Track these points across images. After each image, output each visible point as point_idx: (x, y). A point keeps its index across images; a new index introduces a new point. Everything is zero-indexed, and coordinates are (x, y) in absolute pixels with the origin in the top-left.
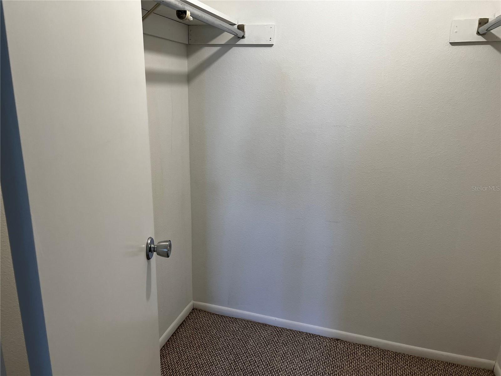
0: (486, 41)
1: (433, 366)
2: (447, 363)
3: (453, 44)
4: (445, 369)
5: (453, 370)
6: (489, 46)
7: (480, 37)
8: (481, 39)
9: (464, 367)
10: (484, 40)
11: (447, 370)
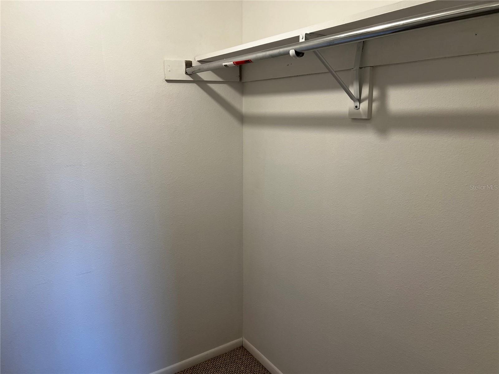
0: (192, 80)
1: (205, 369)
2: (212, 359)
3: (168, 81)
4: (214, 365)
5: (219, 362)
6: (194, 84)
7: (188, 76)
8: (188, 78)
9: (225, 355)
10: (192, 79)
11: (216, 365)
